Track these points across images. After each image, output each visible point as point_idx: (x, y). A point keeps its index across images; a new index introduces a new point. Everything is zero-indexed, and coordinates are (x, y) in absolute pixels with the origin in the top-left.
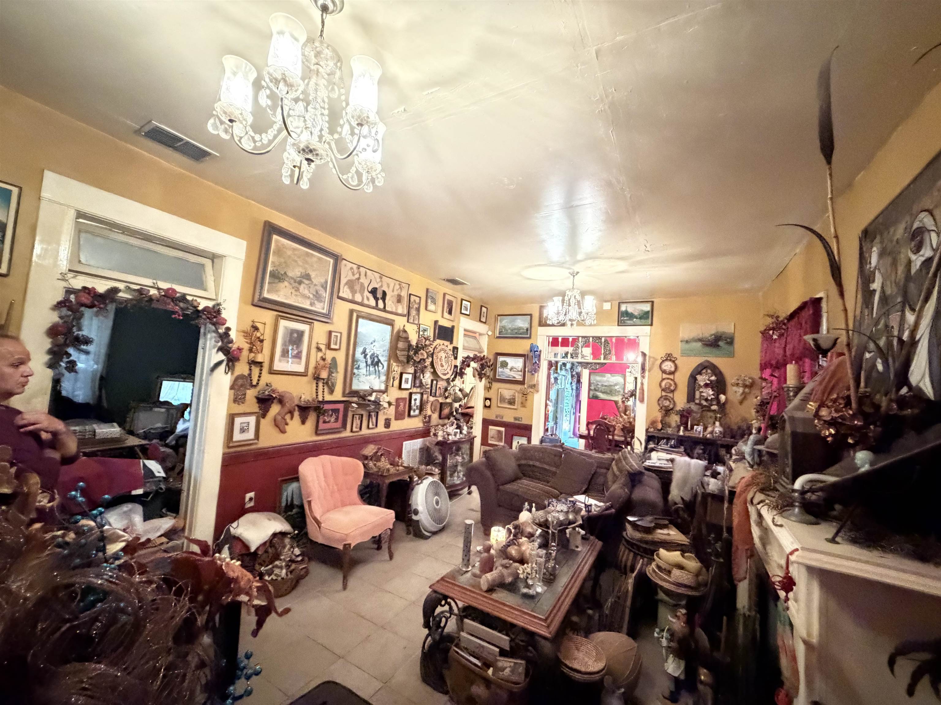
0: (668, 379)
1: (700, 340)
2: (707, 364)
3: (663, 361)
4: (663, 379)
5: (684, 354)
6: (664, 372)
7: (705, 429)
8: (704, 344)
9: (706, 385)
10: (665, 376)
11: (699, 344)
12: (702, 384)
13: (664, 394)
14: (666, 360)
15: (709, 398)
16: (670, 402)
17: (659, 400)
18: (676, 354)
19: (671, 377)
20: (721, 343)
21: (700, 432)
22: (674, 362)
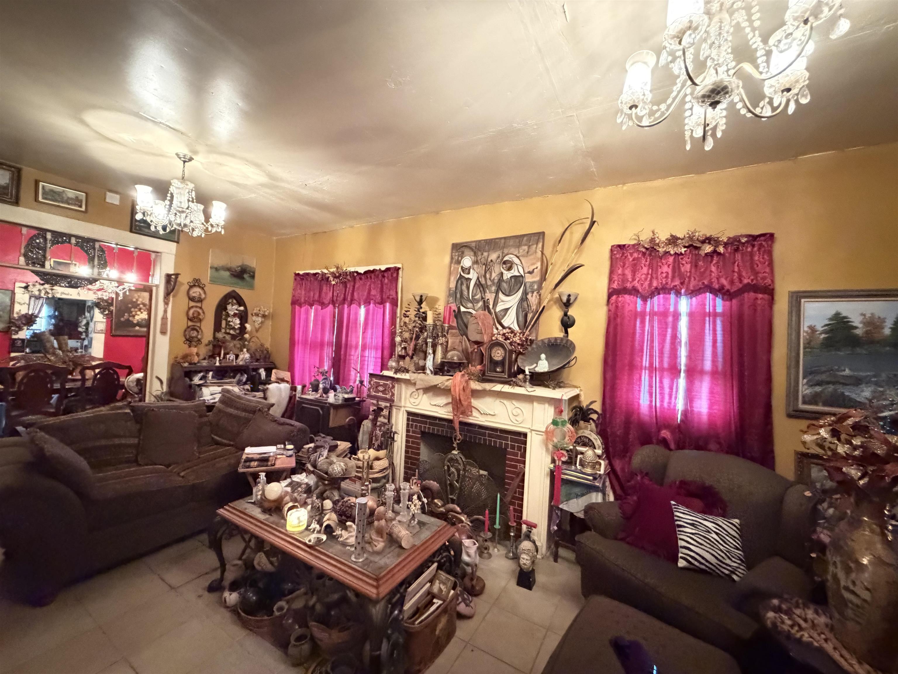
0: (196, 307)
1: (229, 269)
2: (233, 294)
3: (191, 287)
4: (189, 308)
5: (213, 281)
6: (192, 299)
7: (237, 356)
8: (232, 274)
9: (235, 315)
10: (192, 304)
11: (227, 273)
12: (232, 313)
13: (190, 323)
14: (194, 286)
15: (236, 327)
16: (198, 332)
17: (185, 331)
18: (206, 280)
19: (199, 305)
20: (246, 276)
21: (233, 360)
22: (203, 289)
